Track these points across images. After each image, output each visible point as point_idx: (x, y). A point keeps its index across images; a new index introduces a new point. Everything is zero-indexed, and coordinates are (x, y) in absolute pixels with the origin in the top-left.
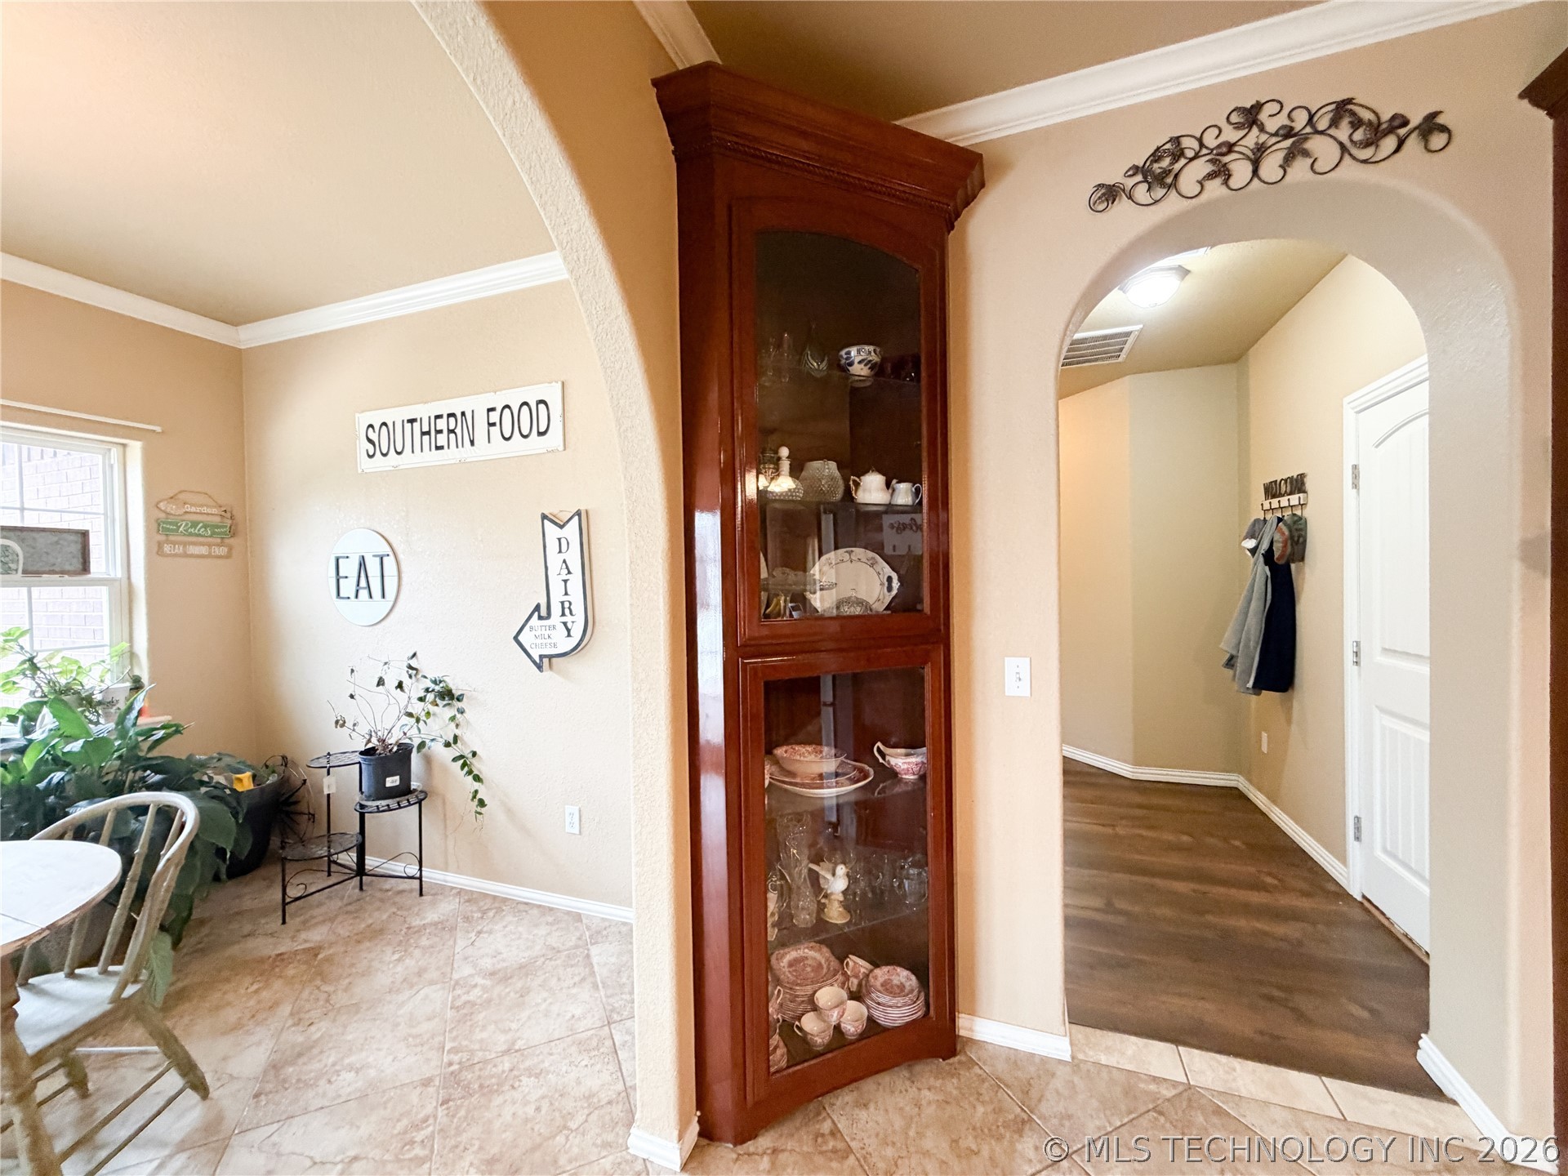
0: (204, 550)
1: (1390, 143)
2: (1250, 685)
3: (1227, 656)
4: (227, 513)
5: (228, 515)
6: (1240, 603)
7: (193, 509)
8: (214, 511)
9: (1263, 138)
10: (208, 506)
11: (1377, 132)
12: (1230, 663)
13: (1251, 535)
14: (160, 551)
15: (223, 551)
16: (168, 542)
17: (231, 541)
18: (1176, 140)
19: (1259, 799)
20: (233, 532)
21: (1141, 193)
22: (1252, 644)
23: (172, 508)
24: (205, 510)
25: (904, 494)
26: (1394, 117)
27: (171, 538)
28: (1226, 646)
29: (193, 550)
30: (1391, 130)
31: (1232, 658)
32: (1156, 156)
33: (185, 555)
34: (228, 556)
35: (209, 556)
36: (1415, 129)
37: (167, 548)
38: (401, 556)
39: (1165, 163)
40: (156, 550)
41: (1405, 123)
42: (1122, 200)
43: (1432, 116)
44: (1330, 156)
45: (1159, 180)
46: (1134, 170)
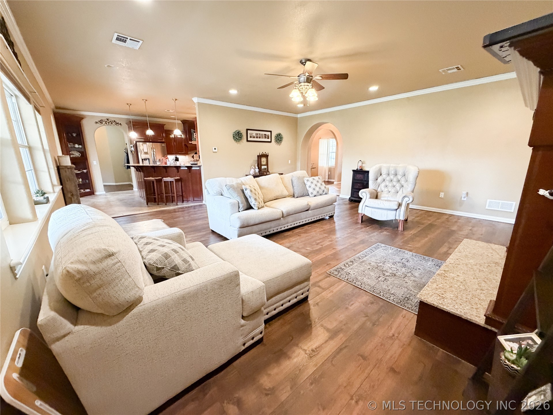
3: (124, 165)
9: (109, 122)
11: (117, 124)
13: (125, 150)
21: (99, 123)
25: (80, 146)
32: (101, 120)
39: (101, 121)
42: (98, 123)
43: (120, 124)
44: (114, 124)
45: (101, 123)
46: (98, 121)
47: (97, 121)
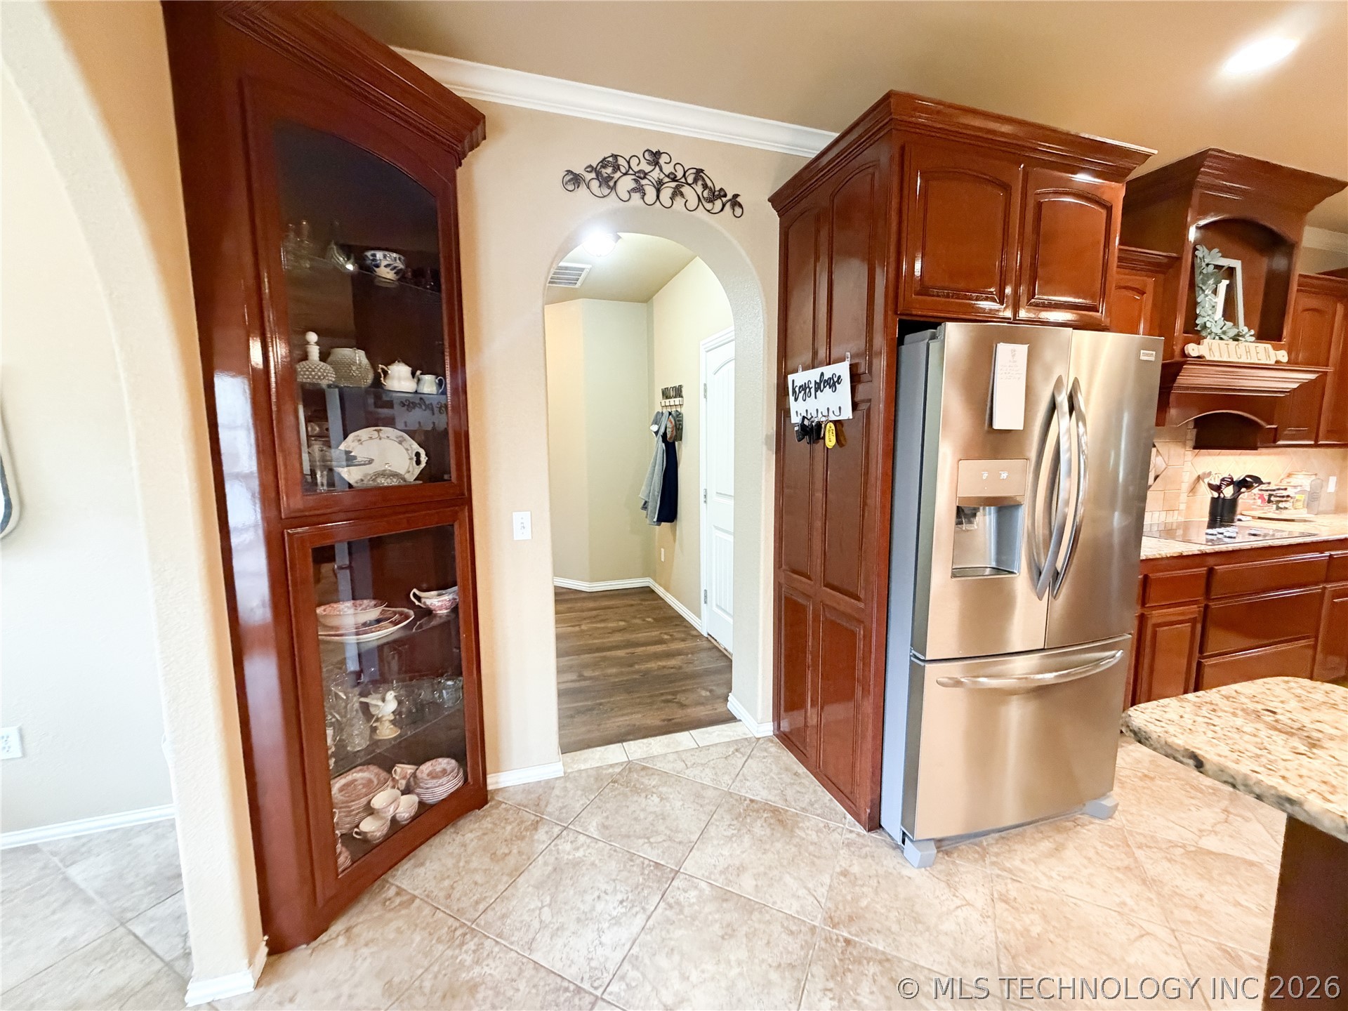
1: (718, 204)
2: (655, 520)
3: (643, 502)
6: (649, 469)
9: (662, 176)
11: (716, 195)
12: (645, 507)
13: (656, 422)
18: (615, 157)
19: (660, 591)
21: (595, 184)
22: (656, 493)
25: (429, 384)
26: (721, 189)
28: (642, 496)
30: (720, 197)
31: (646, 502)
32: (604, 163)
36: (730, 200)
39: (609, 170)
41: (725, 196)
42: (583, 187)
43: (736, 196)
44: (693, 201)
45: (605, 181)
46: (590, 168)
47: (579, 170)
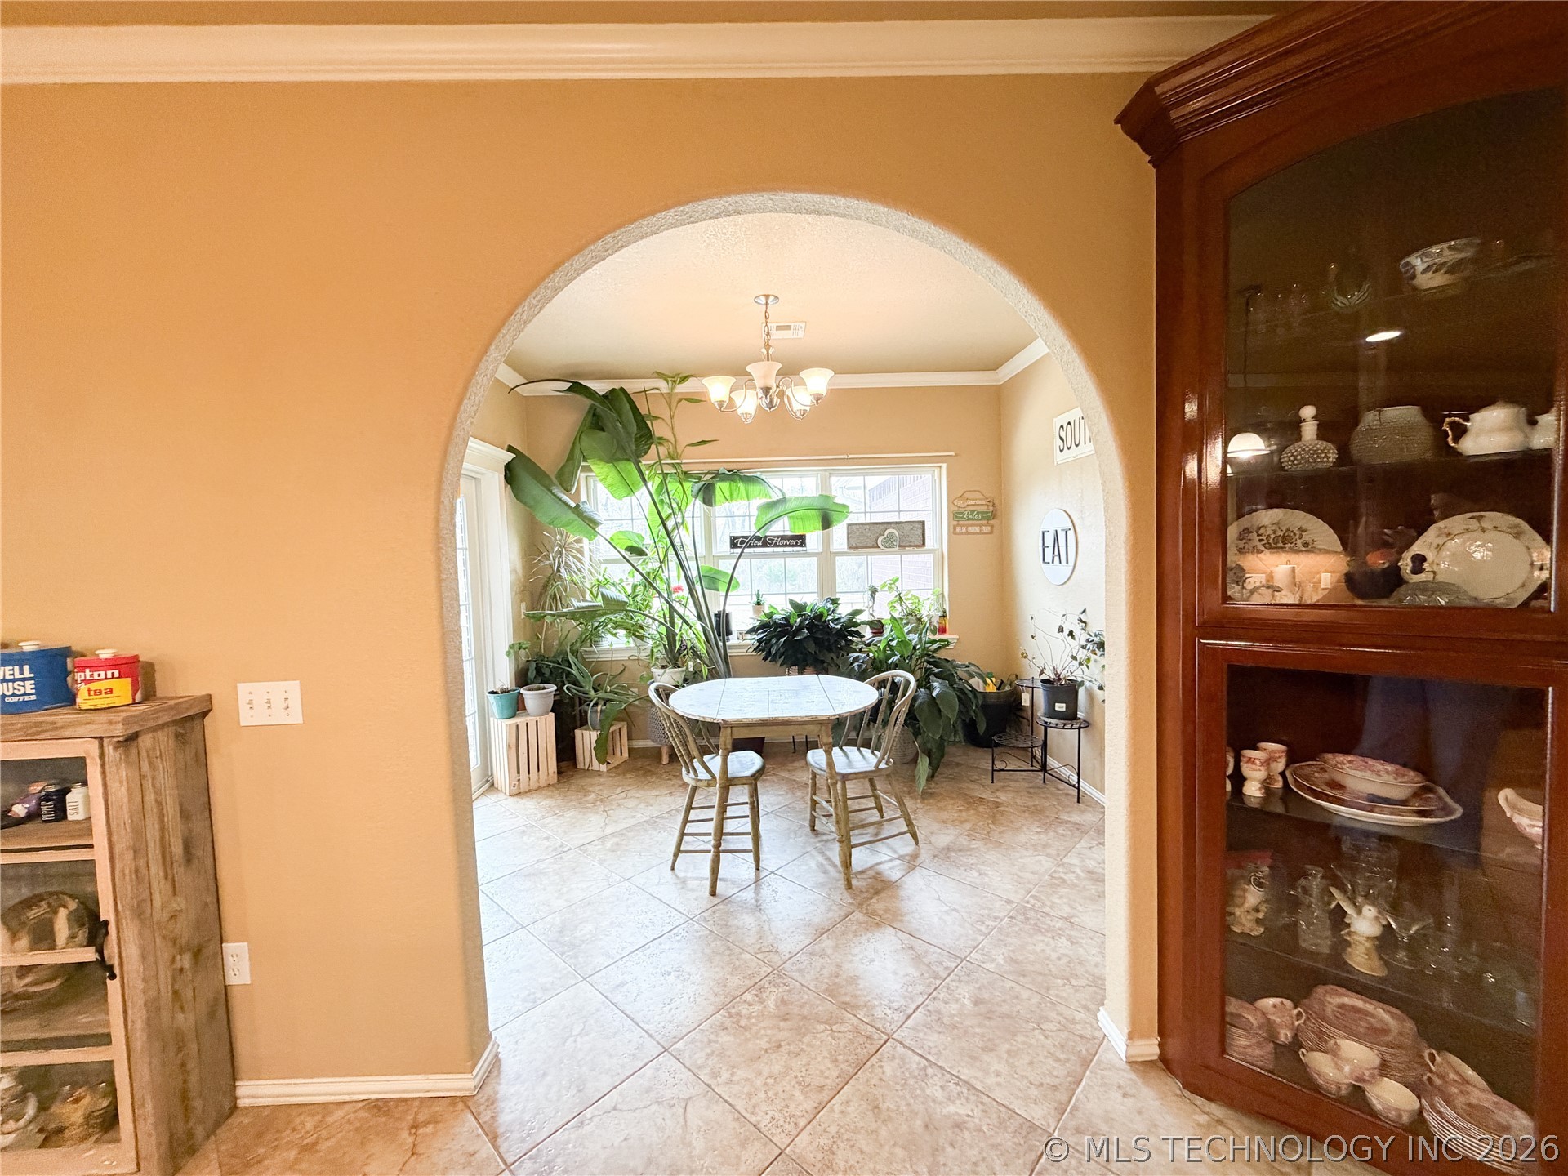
0: (977, 529)
4: (991, 503)
5: (991, 504)
7: (971, 503)
8: (983, 502)
10: (980, 499)
14: (955, 533)
15: (987, 529)
16: (958, 525)
17: (992, 522)
20: (994, 516)
23: (960, 503)
24: (978, 502)
27: (961, 522)
29: (971, 529)
33: (967, 533)
34: (991, 533)
35: (980, 533)
37: (958, 530)
38: (1078, 530)
40: (953, 531)
